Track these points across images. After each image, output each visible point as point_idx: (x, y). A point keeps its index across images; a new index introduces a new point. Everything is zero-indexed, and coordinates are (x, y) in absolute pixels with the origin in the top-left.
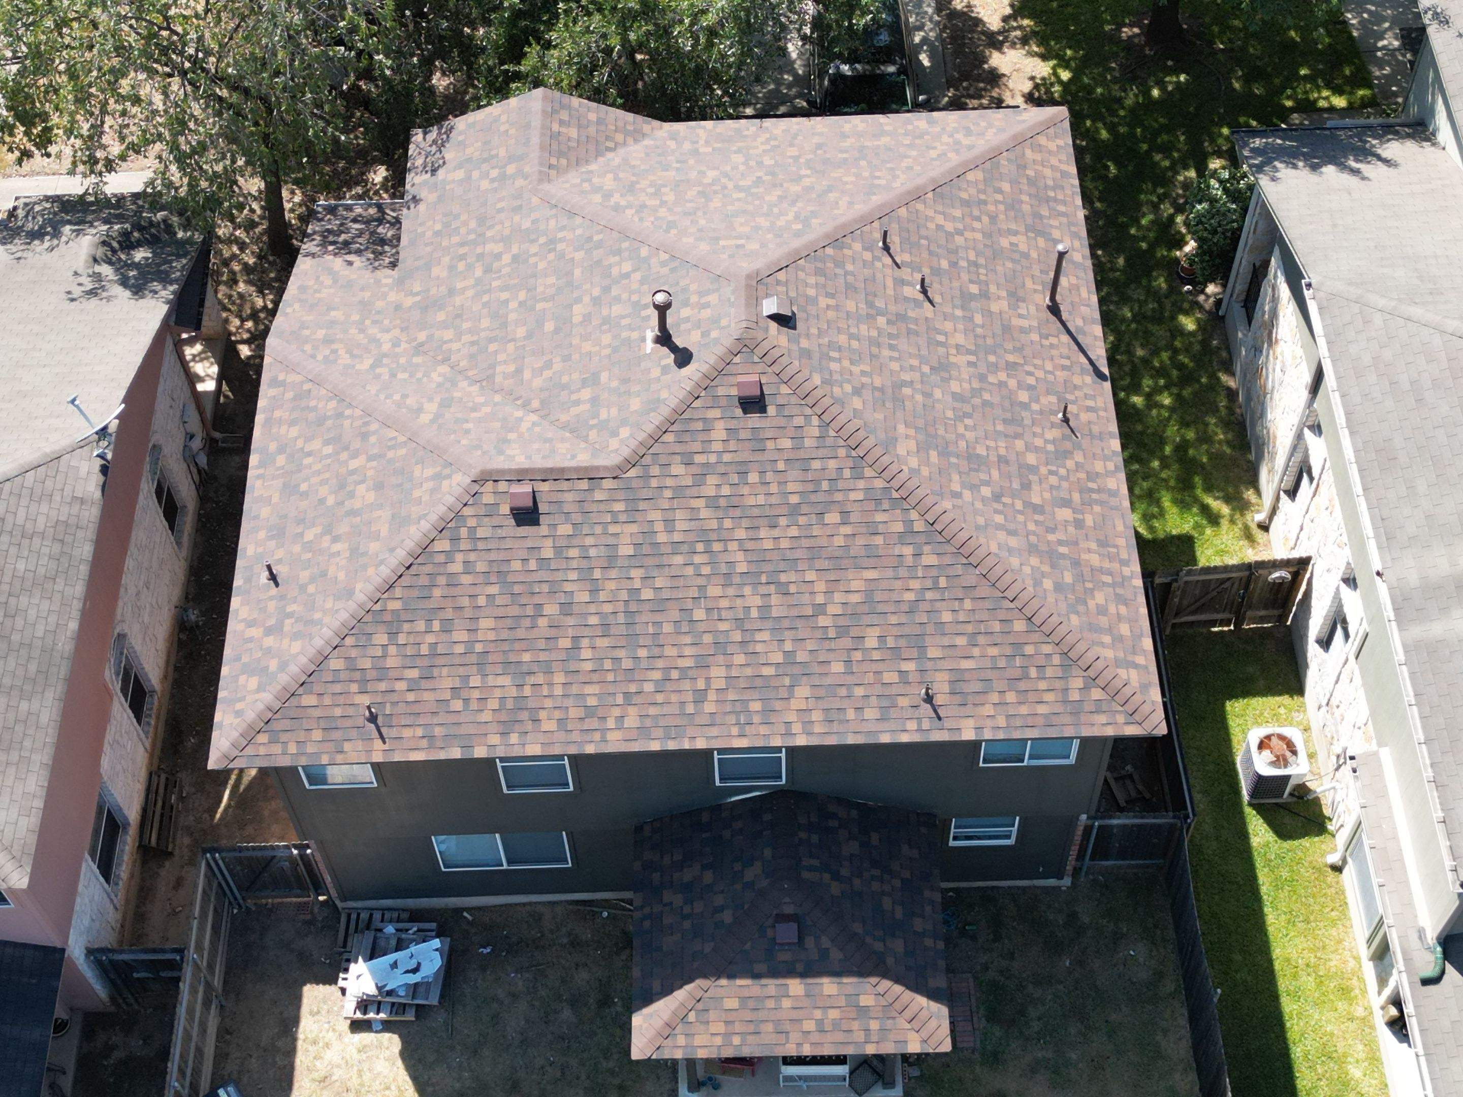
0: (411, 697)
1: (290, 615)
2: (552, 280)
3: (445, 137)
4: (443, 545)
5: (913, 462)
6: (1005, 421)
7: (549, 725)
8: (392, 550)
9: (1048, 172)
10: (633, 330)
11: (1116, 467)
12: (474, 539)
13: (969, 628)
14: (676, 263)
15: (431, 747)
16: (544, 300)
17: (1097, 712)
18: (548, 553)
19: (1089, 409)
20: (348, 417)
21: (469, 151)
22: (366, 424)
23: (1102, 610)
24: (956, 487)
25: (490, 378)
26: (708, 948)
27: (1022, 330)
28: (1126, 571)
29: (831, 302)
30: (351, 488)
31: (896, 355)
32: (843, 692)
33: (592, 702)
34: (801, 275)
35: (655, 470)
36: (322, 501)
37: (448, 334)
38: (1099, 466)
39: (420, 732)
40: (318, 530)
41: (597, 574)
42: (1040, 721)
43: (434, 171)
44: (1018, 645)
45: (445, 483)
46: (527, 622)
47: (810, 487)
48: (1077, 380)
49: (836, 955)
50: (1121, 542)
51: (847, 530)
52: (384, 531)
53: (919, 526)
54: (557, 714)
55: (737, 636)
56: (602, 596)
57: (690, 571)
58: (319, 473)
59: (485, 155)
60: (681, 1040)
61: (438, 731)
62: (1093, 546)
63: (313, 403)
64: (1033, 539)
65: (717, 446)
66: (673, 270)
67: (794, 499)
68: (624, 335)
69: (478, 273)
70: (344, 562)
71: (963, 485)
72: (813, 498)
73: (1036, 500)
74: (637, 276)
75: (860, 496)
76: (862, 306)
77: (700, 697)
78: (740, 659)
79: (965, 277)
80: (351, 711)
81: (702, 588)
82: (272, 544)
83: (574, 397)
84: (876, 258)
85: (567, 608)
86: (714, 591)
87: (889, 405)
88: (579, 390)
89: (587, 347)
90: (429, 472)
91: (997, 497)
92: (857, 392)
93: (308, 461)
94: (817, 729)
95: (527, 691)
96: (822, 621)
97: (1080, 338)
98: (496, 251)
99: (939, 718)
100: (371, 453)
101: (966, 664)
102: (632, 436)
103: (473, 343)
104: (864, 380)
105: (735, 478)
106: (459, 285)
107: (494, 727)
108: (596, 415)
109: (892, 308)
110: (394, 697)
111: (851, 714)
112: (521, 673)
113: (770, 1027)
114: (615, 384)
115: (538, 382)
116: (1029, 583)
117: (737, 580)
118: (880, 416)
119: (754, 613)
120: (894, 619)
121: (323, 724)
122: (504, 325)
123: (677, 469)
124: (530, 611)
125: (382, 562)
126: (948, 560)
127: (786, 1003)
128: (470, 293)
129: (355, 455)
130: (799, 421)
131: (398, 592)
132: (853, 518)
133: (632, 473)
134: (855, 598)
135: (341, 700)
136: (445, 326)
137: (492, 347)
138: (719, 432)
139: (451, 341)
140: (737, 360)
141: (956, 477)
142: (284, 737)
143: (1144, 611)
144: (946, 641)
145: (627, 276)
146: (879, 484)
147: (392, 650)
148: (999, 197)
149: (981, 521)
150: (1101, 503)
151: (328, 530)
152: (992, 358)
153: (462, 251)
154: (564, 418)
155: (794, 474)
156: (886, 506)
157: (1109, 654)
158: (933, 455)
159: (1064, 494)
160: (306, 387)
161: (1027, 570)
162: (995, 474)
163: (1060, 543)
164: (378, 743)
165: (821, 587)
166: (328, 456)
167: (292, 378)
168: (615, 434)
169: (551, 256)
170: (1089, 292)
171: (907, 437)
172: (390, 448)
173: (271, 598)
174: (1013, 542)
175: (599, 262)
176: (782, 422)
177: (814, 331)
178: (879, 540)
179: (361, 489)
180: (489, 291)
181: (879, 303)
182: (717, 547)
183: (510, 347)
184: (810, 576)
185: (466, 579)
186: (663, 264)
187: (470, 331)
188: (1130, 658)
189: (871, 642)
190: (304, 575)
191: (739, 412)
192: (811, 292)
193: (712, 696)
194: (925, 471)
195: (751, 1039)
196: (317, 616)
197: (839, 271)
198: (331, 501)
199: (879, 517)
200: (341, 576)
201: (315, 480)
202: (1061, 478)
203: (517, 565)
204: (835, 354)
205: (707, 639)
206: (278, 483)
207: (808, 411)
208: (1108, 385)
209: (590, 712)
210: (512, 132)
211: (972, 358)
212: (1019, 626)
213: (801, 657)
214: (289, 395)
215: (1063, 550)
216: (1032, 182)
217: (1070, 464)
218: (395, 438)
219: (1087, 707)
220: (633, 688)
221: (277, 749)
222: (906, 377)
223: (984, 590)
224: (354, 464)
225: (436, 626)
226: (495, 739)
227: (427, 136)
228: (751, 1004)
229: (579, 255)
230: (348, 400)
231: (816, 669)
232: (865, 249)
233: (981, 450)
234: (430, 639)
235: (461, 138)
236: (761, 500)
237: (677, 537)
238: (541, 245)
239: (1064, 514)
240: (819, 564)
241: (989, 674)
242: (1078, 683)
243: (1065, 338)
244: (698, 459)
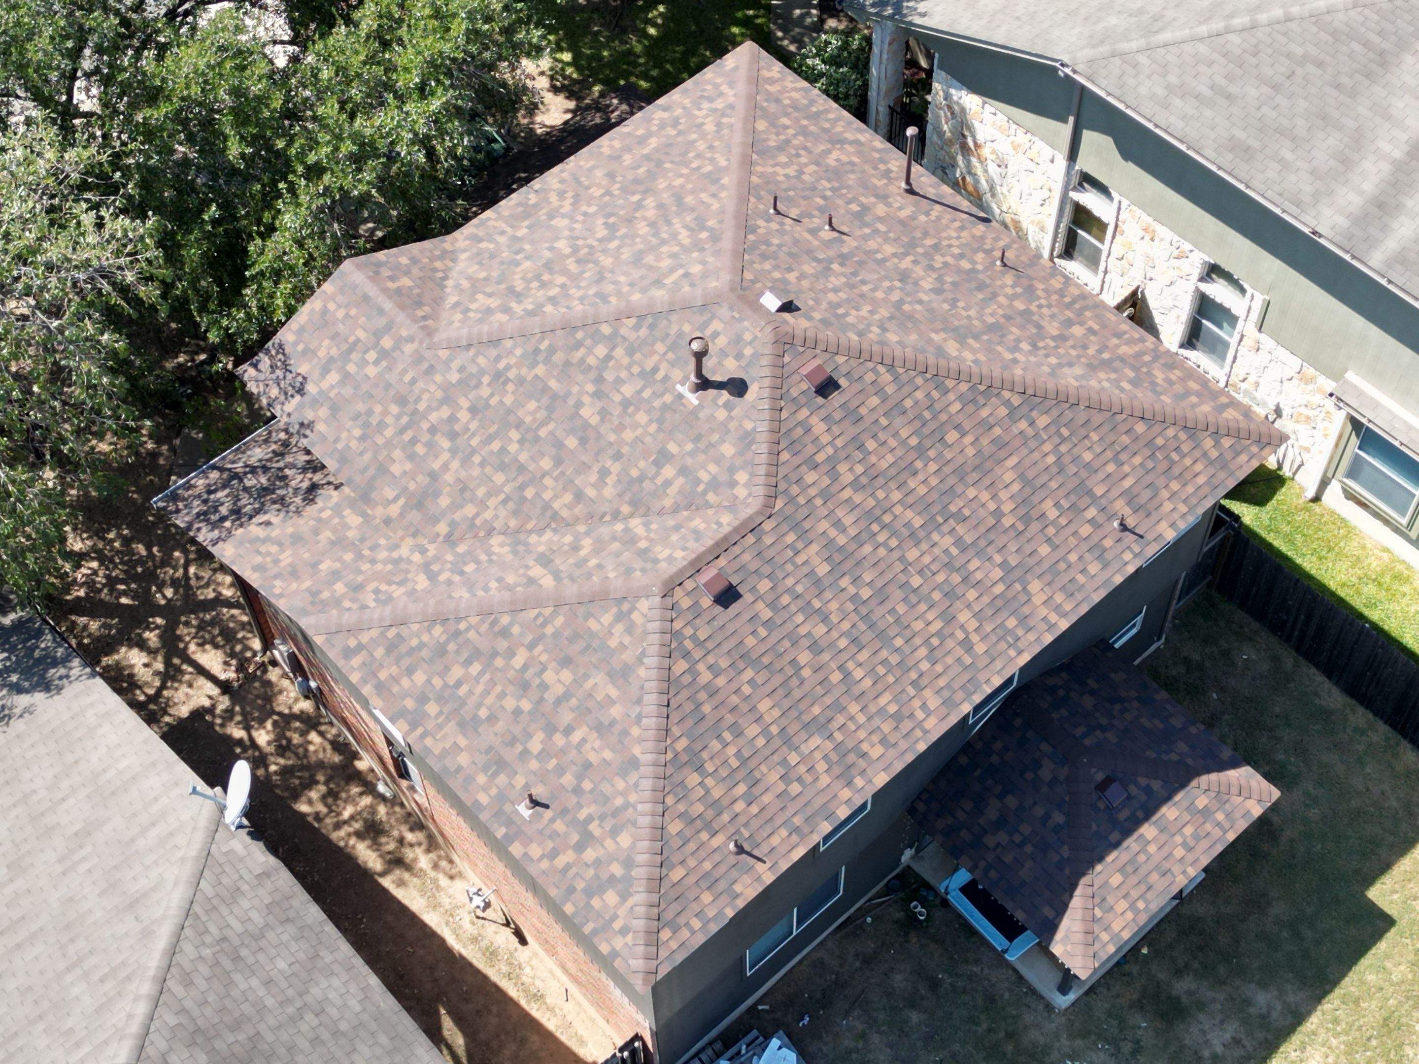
0: (754, 809)
1: (589, 819)
2: (532, 405)
3: (280, 356)
4: (681, 666)
5: (969, 356)
6: (977, 289)
7: (876, 751)
8: (639, 701)
9: (795, 95)
10: (662, 395)
11: (1063, 277)
12: (700, 644)
13: (1109, 454)
14: (650, 320)
15: (803, 837)
16: (542, 424)
17: (1238, 454)
18: (767, 614)
20: (467, 630)
21: (322, 353)
22: (494, 623)
23: (1169, 382)
24: (1008, 356)
25: (555, 516)
26: (1065, 852)
27: (912, 218)
29: (795, 274)
30: (537, 681)
31: (871, 286)
32: (1062, 566)
33: (893, 709)
34: (757, 266)
35: (795, 490)
36: (517, 712)
37: (470, 510)
38: (1055, 284)
39: (784, 833)
40: (540, 736)
41: (817, 604)
42: (1206, 490)
43: (301, 391)
44: (1150, 443)
45: (636, 617)
46: (795, 682)
47: (917, 424)
48: (977, 232)
49: (1156, 785)
50: (1126, 328)
51: (969, 439)
52: (614, 693)
53: (1016, 400)
54: (875, 738)
55: (956, 578)
56: (834, 618)
57: (882, 552)
58: (487, 692)
59: (345, 347)
60: (1105, 937)
61: (797, 821)
62: (1115, 341)
63: (414, 642)
64: (1084, 360)
65: (825, 439)
66: (652, 327)
67: (914, 441)
68: (657, 403)
69: (446, 444)
70: (597, 744)
71: (1010, 351)
72: (926, 431)
73: (1054, 332)
74: (619, 352)
75: (957, 406)
76: (814, 264)
77: (967, 645)
78: (972, 595)
79: (840, 202)
80: (717, 857)
81: (902, 559)
82: (502, 779)
83: (659, 481)
84: (782, 224)
85: (815, 648)
86: (912, 554)
87: (909, 325)
88: (657, 474)
89: (628, 435)
90: (607, 618)
91: (1035, 346)
92: (883, 329)
93: (463, 690)
94: (1068, 607)
95: (839, 737)
96: (1007, 522)
97: (945, 202)
98: (445, 417)
99: (1141, 537)
100: (527, 642)
101: (1127, 483)
102: (752, 475)
103: (504, 502)
104: (877, 317)
105: (858, 455)
106: (436, 465)
107: (838, 784)
108: (698, 481)
109: (831, 254)
110: (742, 819)
111: (1081, 579)
112: (820, 726)
113: (1155, 876)
114: (689, 447)
115: (609, 492)
116: (1117, 392)
117: (922, 534)
118: (914, 337)
119: (954, 551)
120: (1054, 485)
121: (704, 884)
122: (521, 468)
123: (811, 477)
124: (790, 671)
125: (639, 718)
126: (1055, 412)
127: (1152, 849)
128: (455, 464)
129: (511, 654)
130: (870, 377)
131: (676, 731)
132: (967, 425)
133: (779, 504)
134: (1016, 487)
135: (702, 853)
136: (455, 506)
137: (529, 493)
138: (819, 428)
139: (478, 514)
140: (787, 359)
142: (681, 920)
144: (1101, 475)
145: (608, 358)
146: (964, 387)
147: (709, 782)
148: (791, 131)
150: (1085, 308)
151: (550, 729)
152: (920, 250)
153: (408, 436)
154: (668, 503)
155: (899, 421)
156: (981, 400)
157: (1208, 408)
158: (971, 342)
159: (1062, 317)
160: (391, 633)
161: (1106, 384)
162: (1015, 330)
164: (760, 867)
165: (985, 496)
166: (481, 673)
167: (365, 638)
168: (733, 484)
169: (510, 387)
172: (543, 625)
173: (552, 820)
174: (1077, 371)
175: (567, 364)
176: (858, 387)
177: (811, 303)
178: (997, 431)
179: (549, 676)
180: (473, 452)
181: (821, 255)
182: (887, 518)
183: (548, 481)
184: (971, 493)
185: (721, 681)
186: (637, 328)
187: (489, 494)
188: (1218, 402)
189: (1052, 514)
190: (568, 780)
191: (820, 400)
192: (777, 275)
193: (975, 638)
194: (982, 358)
195: (1149, 895)
196: (619, 801)
197: (773, 248)
198: (526, 705)
199: (984, 413)
200: (608, 755)
201: (490, 700)
202: (1048, 307)
203: (751, 641)
204: (841, 311)
205: (937, 596)
206: (451, 727)
207: (870, 365)
209: (898, 717)
210: (353, 312)
211: (911, 258)
212: (1140, 428)
213: (1013, 561)
214: (379, 652)
215: (1106, 356)
216: (795, 108)
217: (1040, 293)
218: (539, 615)
219: (1228, 456)
220: (914, 675)
221: (685, 934)
222: (895, 297)
223: (1097, 418)
224: (518, 661)
225: (727, 736)
226: (846, 794)
227: (260, 366)
228: (1129, 869)
229: (540, 370)
230: (452, 616)
231: (1031, 561)
232: (767, 221)
233: (990, 320)
234: (731, 751)
235: (300, 348)
236: (890, 458)
237: (853, 532)
238: (489, 385)
239: (1078, 330)
240: (970, 480)
241: (1149, 479)
242: (1208, 443)
244: (820, 458)
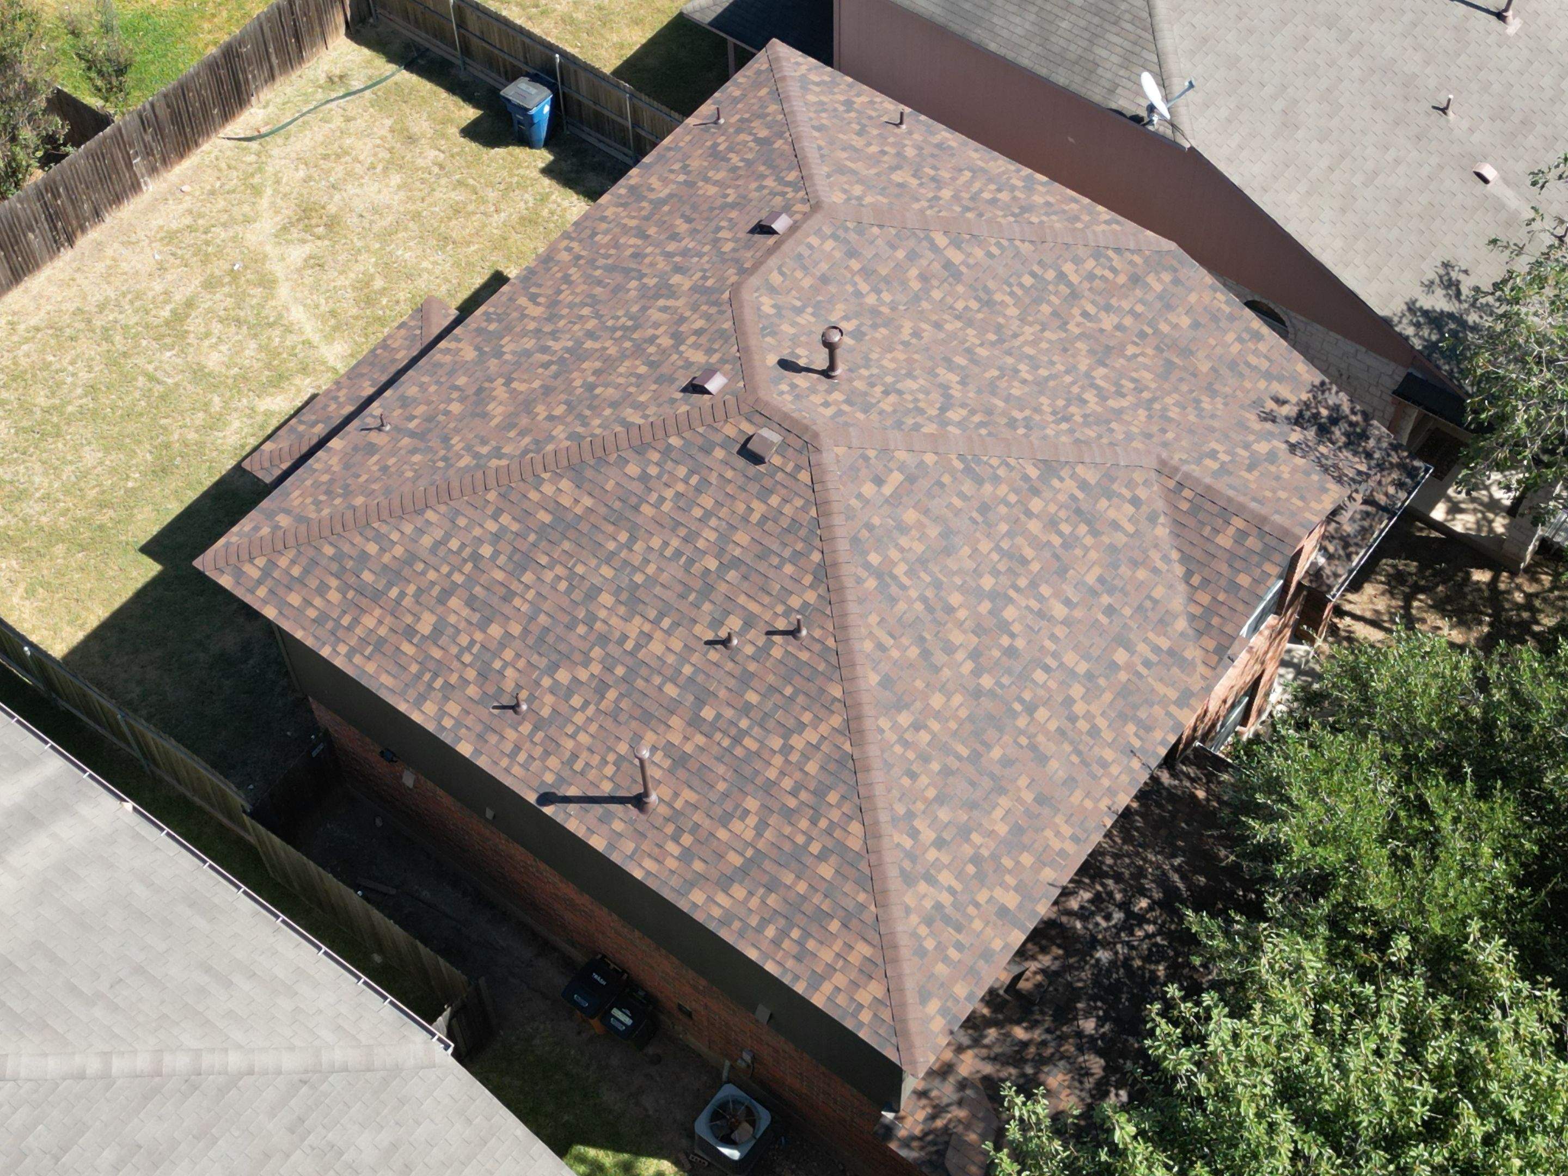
0: (709, 143)
4: (792, 177)
5: (548, 489)
6: (546, 630)
7: (610, 211)
8: (822, 157)
9: (827, 955)
11: (444, 728)
12: (778, 194)
13: (393, 469)
15: (666, 147)
18: (722, 234)
19: (517, 748)
23: (322, 589)
24: (505, 519)
27: (637, 739)
28: (343, 649)
29: (755, 517)
31: (668, 552)
32: (444, 379)
33: (598, 237)
34: (799, 502)
35: (713, 310)
38: (453, 708)
39: (681, 144)
41: (677, 259)
44: (349, 495)
45: (842, 196)
46: (688, 213)
47: (596, 403)
48: (553, 762)
50: (371, 668)
51: (542, 416)
52: (848, 163)
54: (612, 217)
55: (547, 329)
56: (659, 259)
57: (621, 313)
61: (672, 153)
62: (382, 631)
64: (420, 567)
71: (503, 529)
73: (454, 602)
76: (737, 552)
79: (729, 713)
84: (789, 610)
87: (617, 505)
91: (476, 557)
92: (644, 478)
94: (438, 356)
95: (644, 204)
96: (499, 382)
97: (598, 809)
99: (362, 430)
101: (375, 459)
102: (758, 311)
104: (653, 497)
105: (654, 358)
107: (640, 182)
109: (722, 588)
110: (717, 135)
111: (425, 379)
112: (662, 202)
116: (384, 529)
117: (583, 340)
118: (610, 486)
119: (550, 343)
120: (452, 425)
124: (694, 216)
131: (785, 147)
132: (544, 424)
134: (491, 406)
138: (697, 357)
141: (515, 527)
142: (754, 77)
143: (299, 635)
144: (402, 452)
145: (943, 410)
147: (749, 139)
148: (815, 848)
149: (462, 522)
150: (418, 676)
152: (620, 671)
155: (616, 396)
157: (283, 562)
158: (545, 517)
159: (443, 641)
161: (395, 536)
162: (499, 576)
163: (402, 594)
164: (696, 123)
165: (523, 388)
170: (648, 873)
171: (577, 501)
174: (427, 541)
175: (989, 414)
176: (662, 400)
177: (729, 474)
178: (512, 434)
181: (732, 575)
182: (619, 334)
183: (975, 341)
184: (536, 384)
185: (754, 185)
188: (269, 582)
189: (453, 406)
192: (774, 501)
193: (527, 304)
194: (534, 495)
197: (787, 553)
199: (527, 440)
202: (462, 650)
203: (733, 215)
204: (694, 480)
205: (565, 311)
208: (532, 798)
209: (593, 235)
211: (629, 645)
213: (492, 362)
215: (394, 593)
216: (821, 917)
217: (471, 674)
220: (582, 262)
222: (639, 547)
225: (740, 164)
232: (806, 604)
233: (528, 577)
239: (425, 626)
243: (606, 788)
